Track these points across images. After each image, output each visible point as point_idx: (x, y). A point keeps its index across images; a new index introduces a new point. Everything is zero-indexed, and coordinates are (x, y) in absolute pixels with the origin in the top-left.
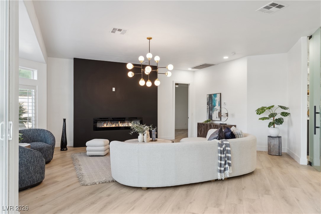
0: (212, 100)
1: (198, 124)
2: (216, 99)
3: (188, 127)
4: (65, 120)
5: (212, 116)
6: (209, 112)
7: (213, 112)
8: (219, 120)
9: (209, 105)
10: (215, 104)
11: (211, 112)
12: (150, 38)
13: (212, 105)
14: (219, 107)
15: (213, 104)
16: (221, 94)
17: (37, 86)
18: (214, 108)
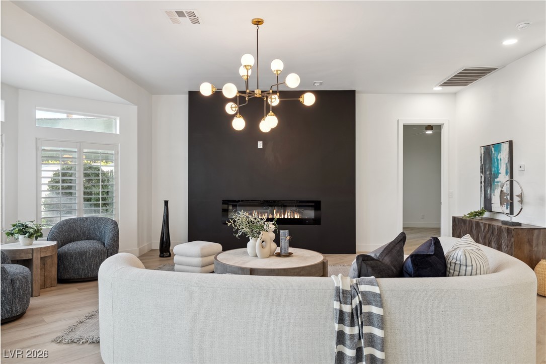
0: (491, 160)
1: (454, 219)
2: (499, 158)
3: (440, 224)
4: (166, 203)
5: (490, 200)
6: (484, 190)
7: (494, 191)
8: (508, 211)
9: (485, 173)
10: (498, 170)
11: (489, 191)
12: (259, 22)
13: (491, 174)
14: (508, 178)
15: (493, 170)
16: (511, 143)
17: (119, 145)
18: (497, 180)
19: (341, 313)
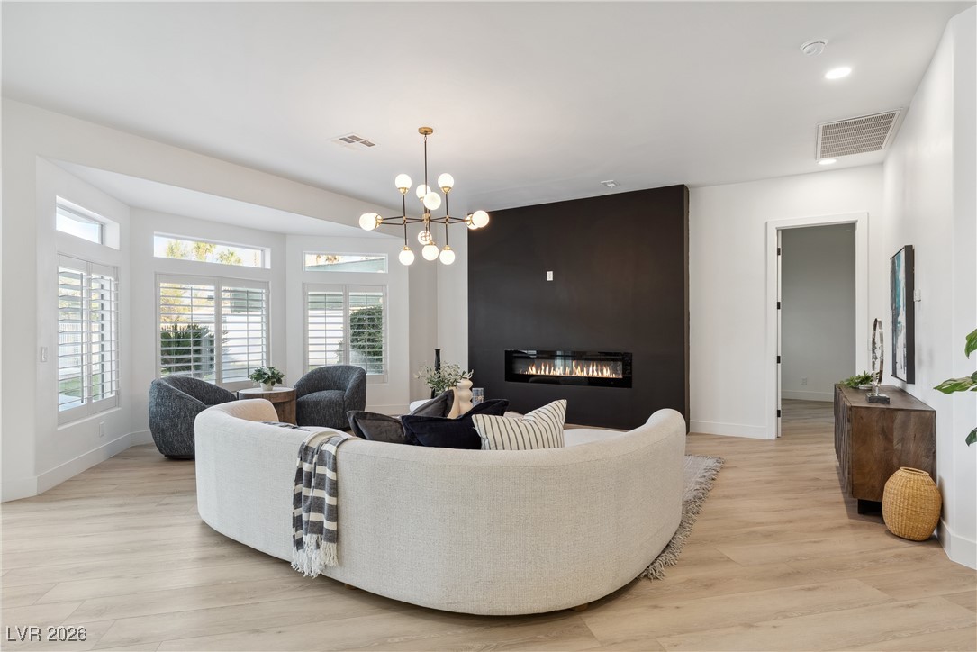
0: (895, 281)
2: (900, 278)
4: (438, 352)
5: (896, 355)
6: (892, 339)
7: (898, 339)
8: (905, 377)
9: (893, 306)
10: (899, 302)
11: (895, 339)
13: (895, 308)
14: (904, 315)
15: (896, 300)
16: (909, 250)
18: (899, 319)
19: (300, 471)
